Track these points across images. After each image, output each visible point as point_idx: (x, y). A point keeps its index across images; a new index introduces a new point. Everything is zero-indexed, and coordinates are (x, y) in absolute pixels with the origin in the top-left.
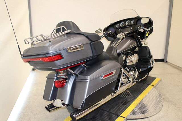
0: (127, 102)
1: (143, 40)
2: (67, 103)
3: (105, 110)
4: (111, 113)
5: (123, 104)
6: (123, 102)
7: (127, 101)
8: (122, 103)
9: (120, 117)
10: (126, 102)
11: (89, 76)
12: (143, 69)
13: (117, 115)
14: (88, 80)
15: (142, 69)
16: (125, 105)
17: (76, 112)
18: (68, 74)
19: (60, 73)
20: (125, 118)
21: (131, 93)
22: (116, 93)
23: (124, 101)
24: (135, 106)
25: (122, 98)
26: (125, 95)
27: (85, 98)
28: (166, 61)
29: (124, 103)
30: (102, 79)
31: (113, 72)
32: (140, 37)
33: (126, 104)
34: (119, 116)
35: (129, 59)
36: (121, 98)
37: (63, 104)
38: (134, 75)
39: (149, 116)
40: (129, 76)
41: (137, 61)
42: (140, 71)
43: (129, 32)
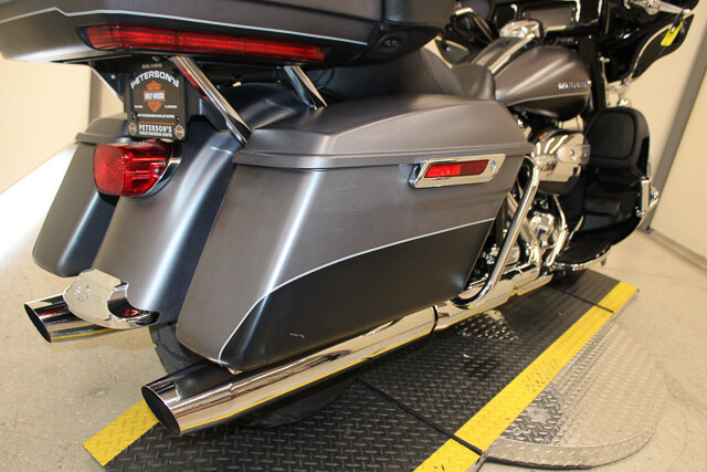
0: (495, 367)
1: (617, 84)
2: (148, 301)
3: (378, 387)
4: (407, 411)
5: (471, 374)
6: (472, 362)
7: (492, 359)
8: (467, 365)
9: (451, 442)
10: (486, 362)
11: (326, 138)
12: (596, 223)
13: (438, 430)
14: (316, 162)
15: (589, 218)
16: (481, 379)
17: (194, 375)
18: (192, 112)
19: (145, 103)
20: (478, 452)
21: (510, 324)
22: (471, 305)
23: (477, 357)
24: (533, 396)
25: (469, 341)
26: (481, 331)
27: (271, 287)
28: (648, 228)
29: (476, 370)
30: (411, 186)
31: (486, 162)
32: (606, 64)
33: (485, 375)
34: (446, 434)
35: (542, 152)
36: (465, 338)
37: (120, 308)
38: (551, 235)
39: (598, 463)
40: (531, 238)
41: (575, 170)
42: (577, 228)
43: (563, 27)
